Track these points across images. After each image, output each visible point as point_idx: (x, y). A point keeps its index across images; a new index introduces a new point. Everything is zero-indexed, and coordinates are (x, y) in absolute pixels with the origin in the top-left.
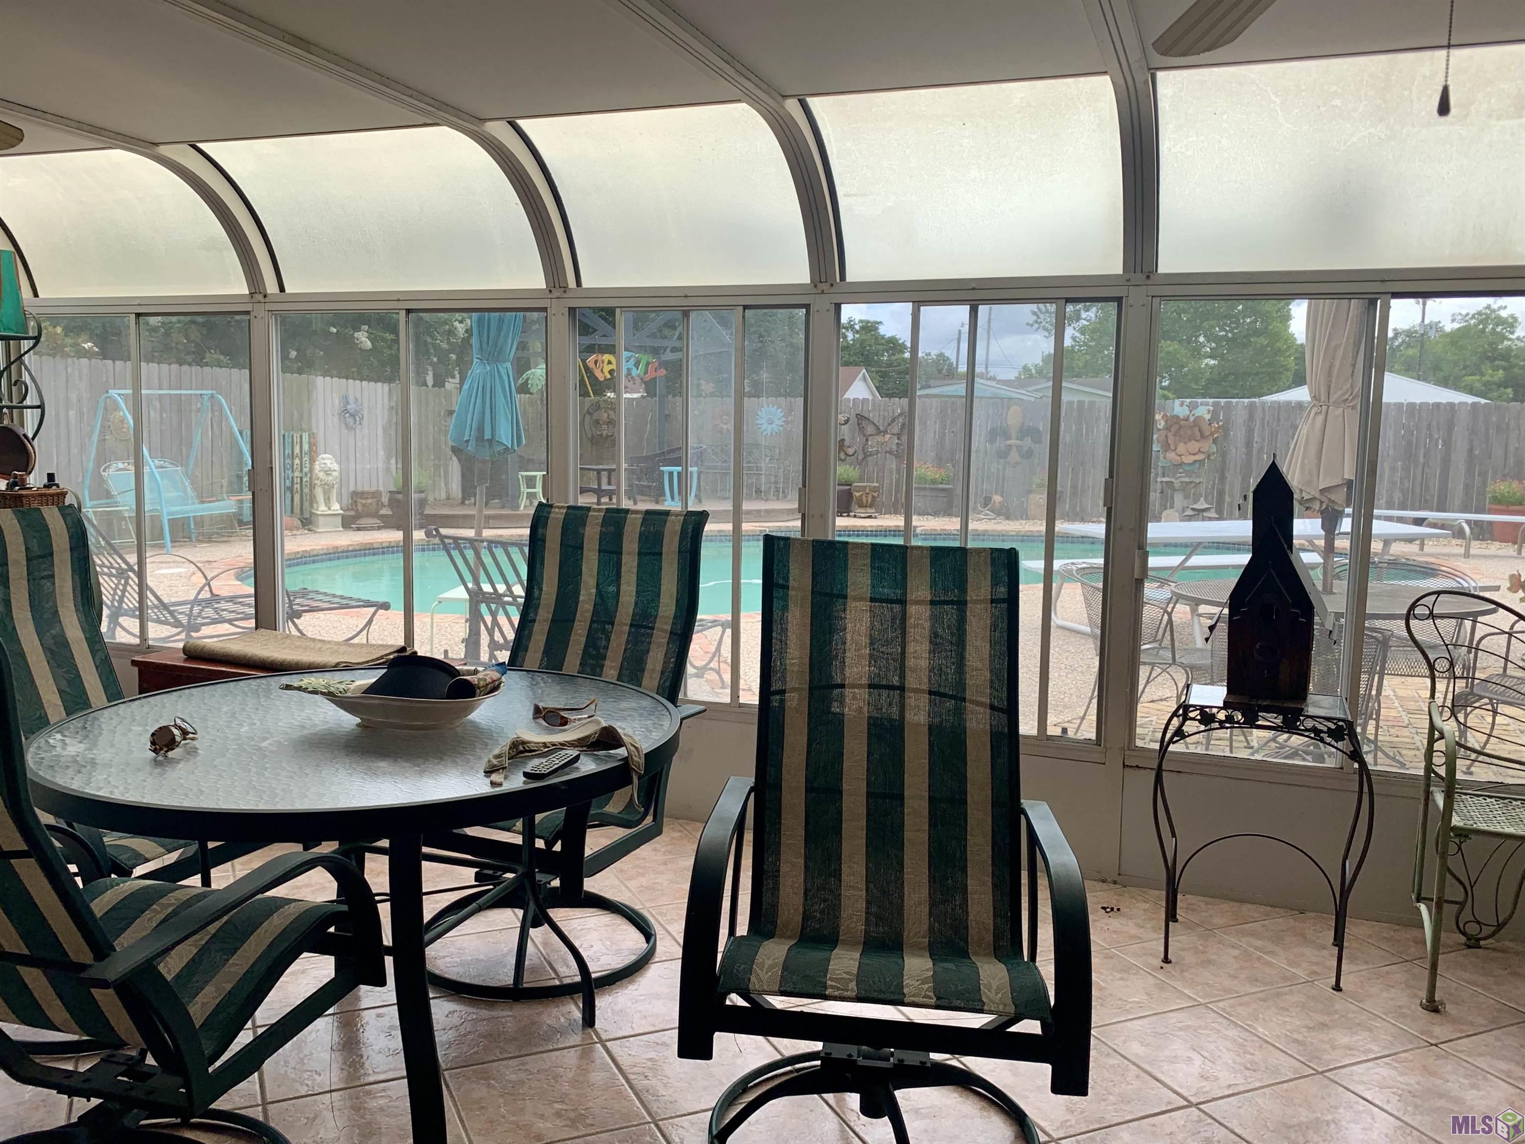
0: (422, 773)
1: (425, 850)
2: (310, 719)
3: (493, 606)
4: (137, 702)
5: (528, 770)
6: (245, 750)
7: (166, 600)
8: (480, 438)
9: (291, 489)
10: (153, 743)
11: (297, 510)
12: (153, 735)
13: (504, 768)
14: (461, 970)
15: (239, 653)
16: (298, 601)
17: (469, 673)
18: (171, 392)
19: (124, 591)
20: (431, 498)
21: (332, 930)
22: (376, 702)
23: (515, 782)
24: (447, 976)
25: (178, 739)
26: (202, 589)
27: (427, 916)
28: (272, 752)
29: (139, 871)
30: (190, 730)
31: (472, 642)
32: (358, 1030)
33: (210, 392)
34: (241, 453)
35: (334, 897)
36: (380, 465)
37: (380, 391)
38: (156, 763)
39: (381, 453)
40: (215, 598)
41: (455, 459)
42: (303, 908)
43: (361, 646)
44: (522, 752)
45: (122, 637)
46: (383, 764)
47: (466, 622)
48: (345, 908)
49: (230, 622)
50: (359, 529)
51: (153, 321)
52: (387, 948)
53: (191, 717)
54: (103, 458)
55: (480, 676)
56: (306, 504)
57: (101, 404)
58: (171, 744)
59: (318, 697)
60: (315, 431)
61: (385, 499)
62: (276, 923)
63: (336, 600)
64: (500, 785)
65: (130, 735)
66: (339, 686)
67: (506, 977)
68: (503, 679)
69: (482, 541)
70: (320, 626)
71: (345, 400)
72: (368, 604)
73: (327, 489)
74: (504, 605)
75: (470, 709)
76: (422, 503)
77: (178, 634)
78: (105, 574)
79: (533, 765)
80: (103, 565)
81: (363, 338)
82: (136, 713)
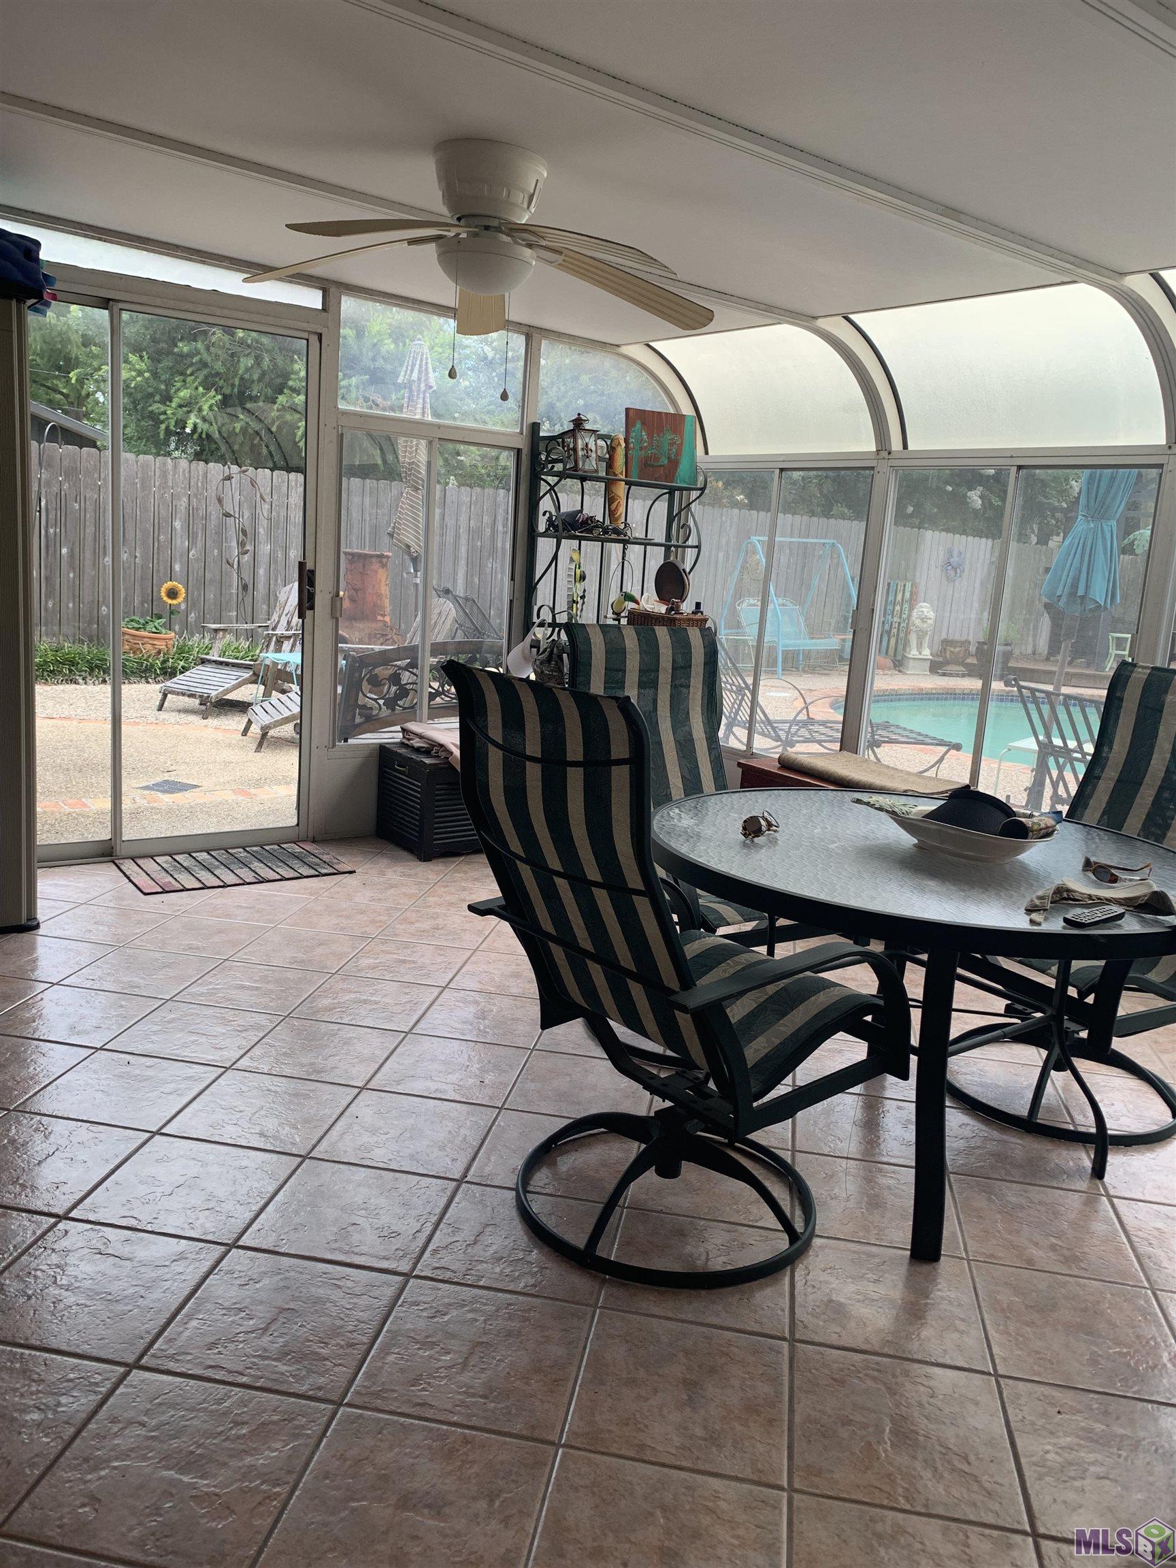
0: (966, 898)
1: (959, 971)
2: (873, 832)
3: (1061, 760)
4: (737, 794)
5: (1069, 916)
6: (815, 848)
7: (771, 718)
8: (1073, 594)
9: (889, 633)
10: (744, 828)
11: (891, 652)
12: (745, 821)
13: (1045, 910)
14: (980, 1090)
15: (821, 769)
16: (879, 732)
17: (1025, 816)
18: (800, 540)
19: (740, 705)
20: (1017, 652)
21: (869, 1018)
22: (934, 827)
23: (1055, 925)
24: (965, 1091)
25: (764, 829)
26: (800, 712)
27: (954, 1033)
28: (837, 854)
29: (722, 931)
30: (774, 823)
31: (1035, 792)
32: (879, 1114)
33: (832, 541)
34: (850, 596)
35: (875, 993)
36: (973, 616)
37: (983, 547)
38: (745, 845)
39: (976, 605)
40: (810, 721)
41: (1046, 615)
42: (845, 993)
43: (930, 778)
44: (1065, 899)
45: (734, 743)
46: (932, 884)
47: (1032, 771)
48: (881, 1002)
49: (820, 742)
50: (944, 675)
51: (796, 475)
52: (913, 1047)
53: (777, 812)
54: (739, 595)
55: (1035, 820)
56: (900, 647)
57: (744, 547)
58: (758, 832)
59: (883, 814)
60: (918, 581)
61: (973, 649)
62: (821, 1000)
63: (914, 735)
64: (1039, 924)
65: (728, 819)
66: (902, 808)
67: (1021, 1108)
68: (1058, 827)
69: (1059, 695)
70: (896, 758)
71: (950, 553)
72: (941, 743)
73: (921, 635)
74: (1072, 761)
75: (1021, 850)
76: (1007, 656)
77: (778, 746)
78: (728, 690)
79: (1075, 913)
80: (727, 682)
81: (975, 498)
82: (735, 803)
